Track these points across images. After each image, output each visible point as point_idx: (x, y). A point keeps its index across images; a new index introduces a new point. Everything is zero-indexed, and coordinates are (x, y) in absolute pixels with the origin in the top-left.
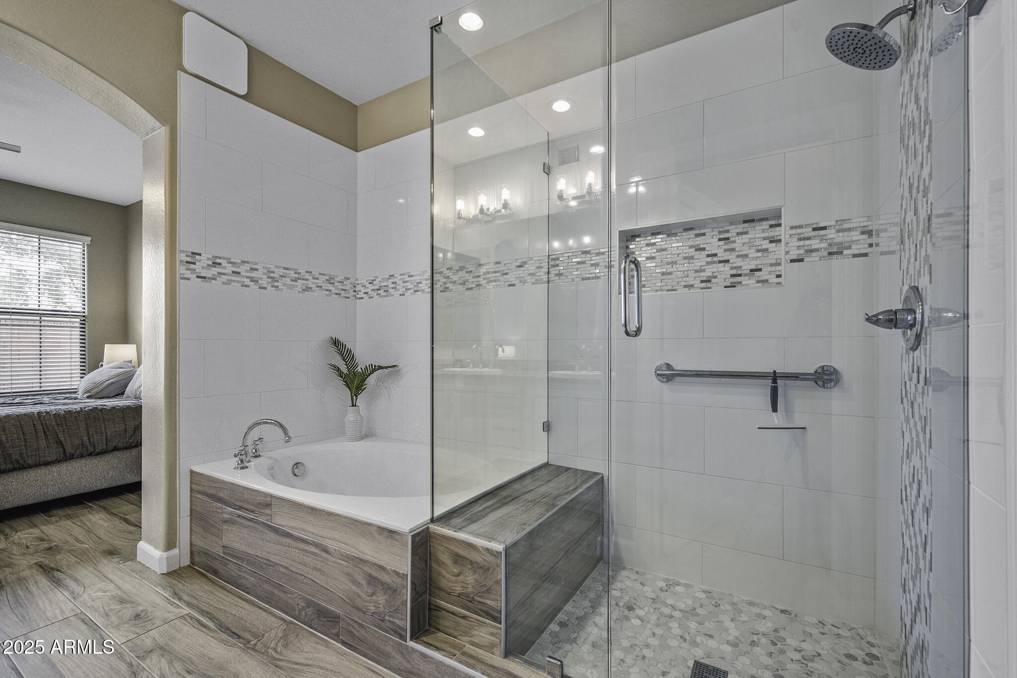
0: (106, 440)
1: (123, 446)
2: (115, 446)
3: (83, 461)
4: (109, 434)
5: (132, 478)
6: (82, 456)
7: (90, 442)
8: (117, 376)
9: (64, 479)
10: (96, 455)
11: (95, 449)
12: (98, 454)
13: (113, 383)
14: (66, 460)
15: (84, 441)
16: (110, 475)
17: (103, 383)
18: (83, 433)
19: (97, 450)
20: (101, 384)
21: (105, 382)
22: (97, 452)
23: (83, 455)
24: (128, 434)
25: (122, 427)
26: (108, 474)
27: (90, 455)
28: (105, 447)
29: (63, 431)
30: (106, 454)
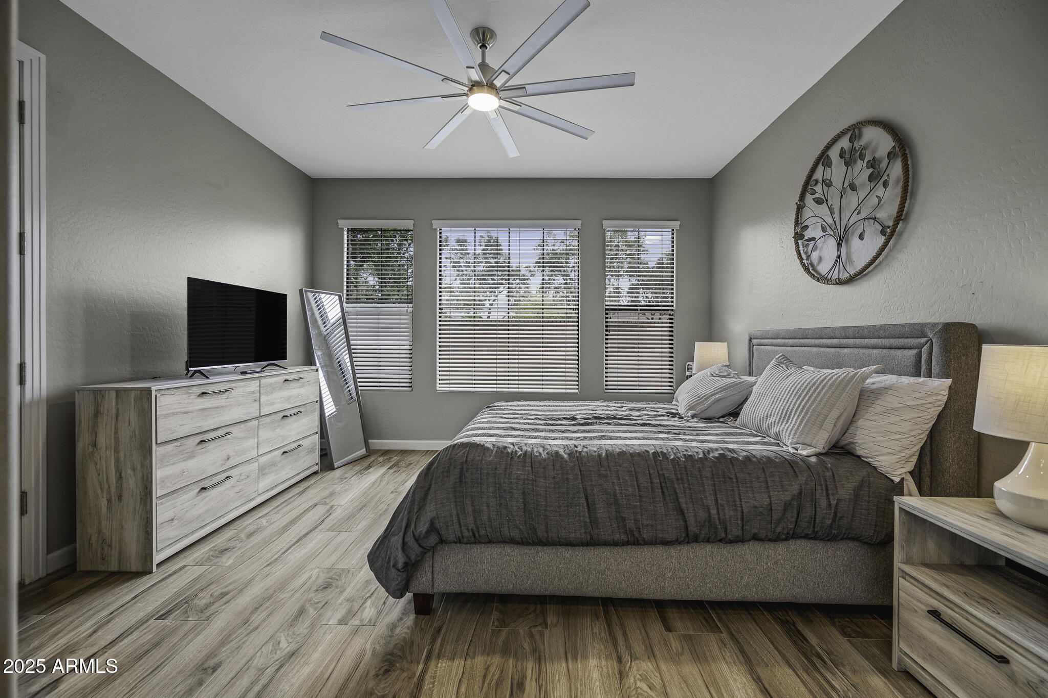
0: (742, 519)
1: (767, 536)
2: (755, 534)
3: (709, 547)
4: (746, 510)
5: (777, 595)
6: (708, 541)
7: (719, 519)
8: (726, 389)
9: (685, 571)
10: (727, 543)
11: (726, 534)
12: (731, 542)
13: (719, 400)
14: (688, 543)
15: (712, 515)
16: (744, 582)
17: (709, 397)
18: (710, 501)
19: (730, 536)
20: (706, 399)
21: (710, 397)
22: (729, 540)
23: (711, 540)
24: (775, 517)
25: (766, 501)
26: (742, 578)
27: (720, 541)
28: (740, 533)
29: (685, 492)
30: (740, 543)
